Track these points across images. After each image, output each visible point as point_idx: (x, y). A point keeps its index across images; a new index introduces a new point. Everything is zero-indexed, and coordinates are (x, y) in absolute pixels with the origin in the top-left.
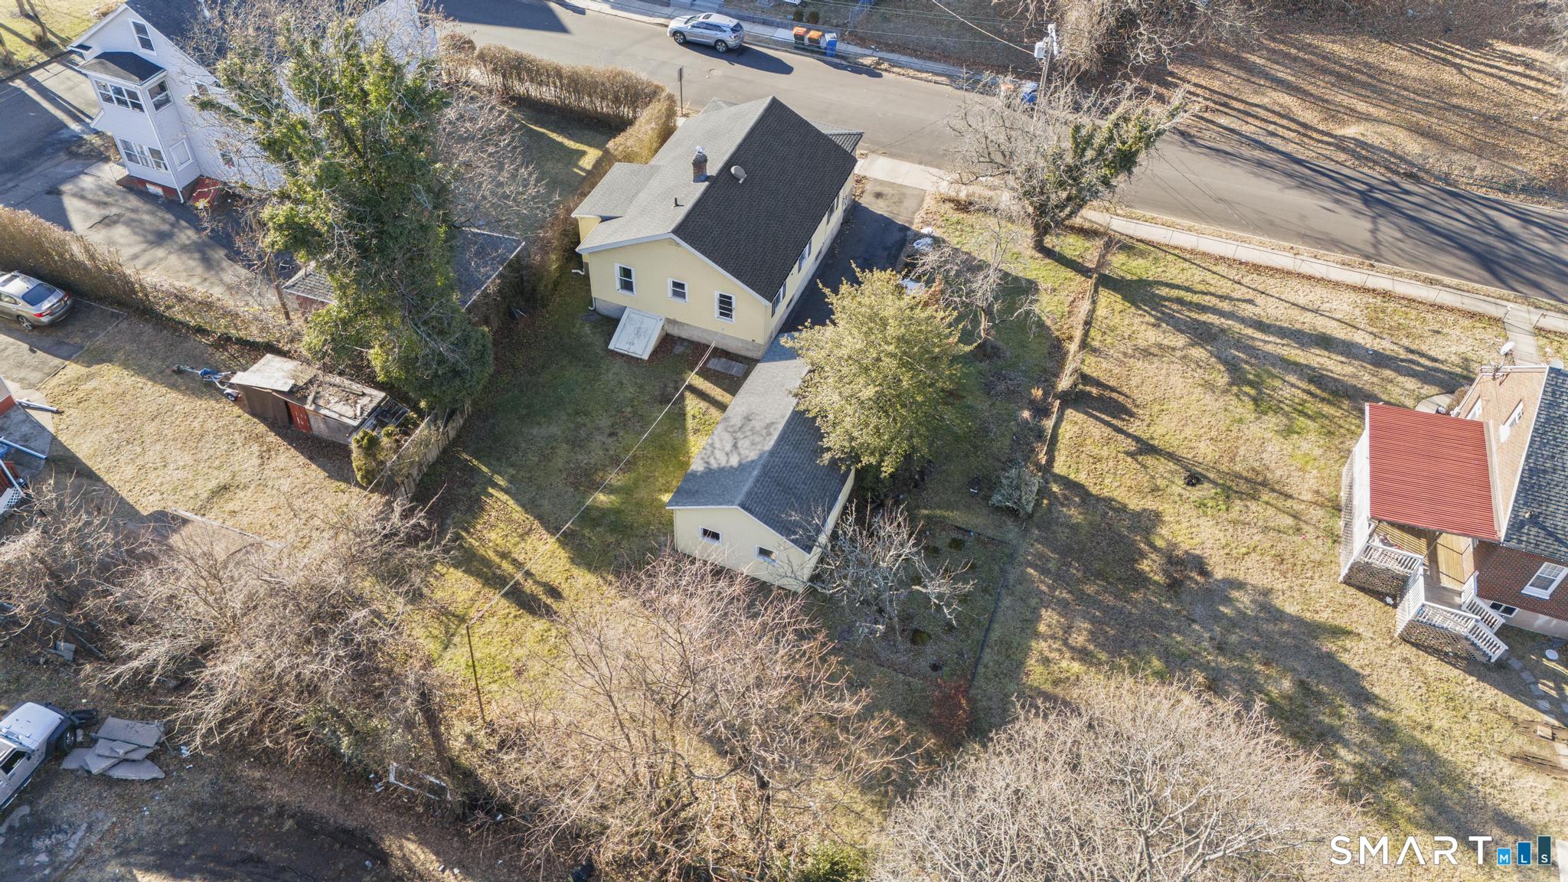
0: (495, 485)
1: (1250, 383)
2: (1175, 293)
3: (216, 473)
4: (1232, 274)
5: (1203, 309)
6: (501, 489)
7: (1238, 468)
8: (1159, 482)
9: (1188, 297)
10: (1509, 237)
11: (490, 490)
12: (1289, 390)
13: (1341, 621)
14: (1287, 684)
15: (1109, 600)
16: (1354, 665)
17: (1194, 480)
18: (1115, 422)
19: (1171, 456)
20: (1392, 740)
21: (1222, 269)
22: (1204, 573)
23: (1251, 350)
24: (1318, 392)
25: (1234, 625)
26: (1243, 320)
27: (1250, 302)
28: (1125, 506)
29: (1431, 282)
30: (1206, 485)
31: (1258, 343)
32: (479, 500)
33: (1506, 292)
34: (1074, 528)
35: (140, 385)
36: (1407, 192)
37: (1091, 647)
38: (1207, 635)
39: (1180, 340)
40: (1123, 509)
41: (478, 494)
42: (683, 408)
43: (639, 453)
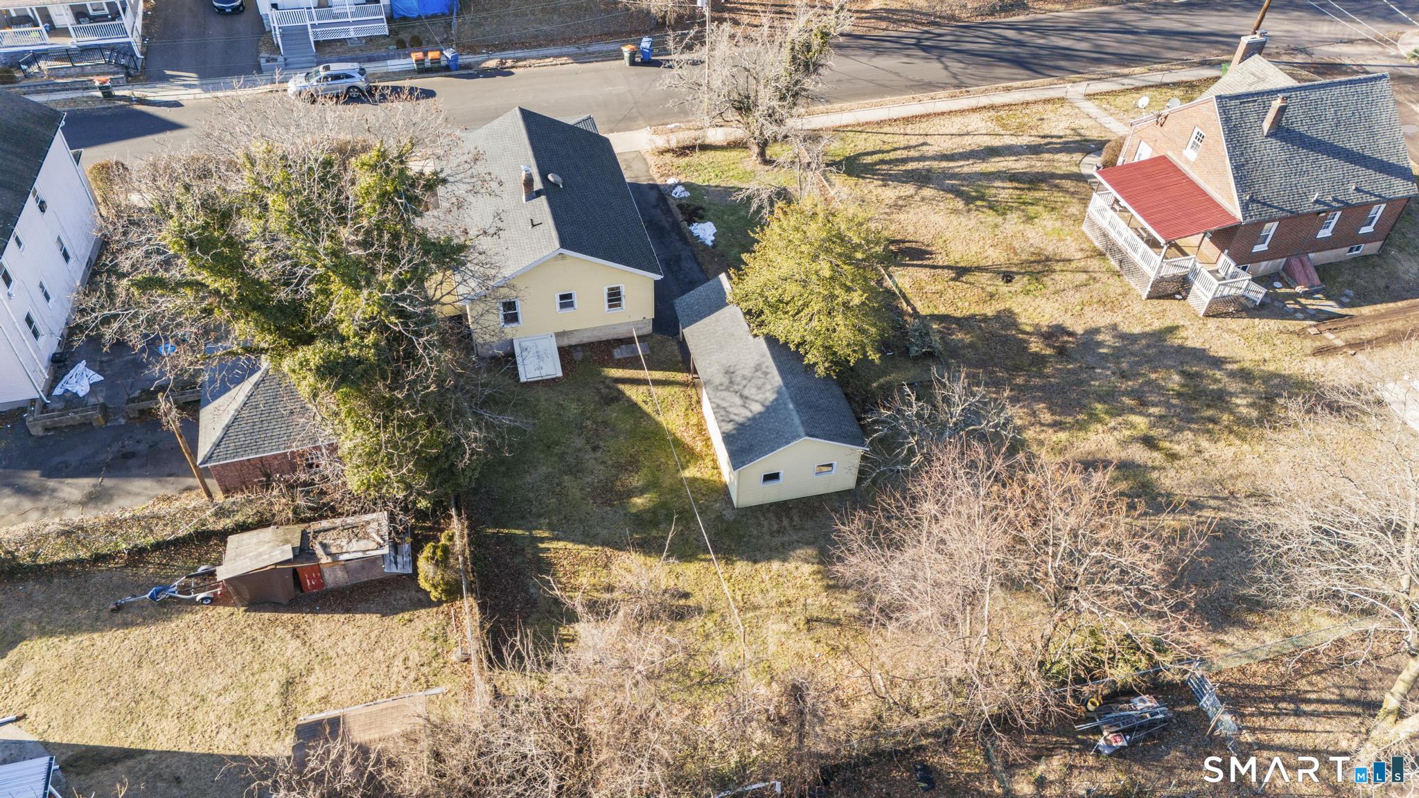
1: (977, 198)
2: (876, 157)
3: (265, 676)
4: (895, 129)
5: (904, 161)
6: (550, 539)
7: (1024, 257)
8: (989, 289)
9: (887, 157)
10: (1020, 44)
11: (541, 546)
12: (1004, 192)
13: (1168, 323)
14: (1176, 378)
15: (1036, 381)
16: (1198, 345)
17: (1008, 277)
18: (925, 262)
19: (980, 269)
20: (1254, 378)
21: (886, 129)
22: (1071, 334)
23: (954, 176)
24: (1021, 186)
25: (1118, 358)
26: (933, 158)
27: (924, 144)
28: (985, 315)
29: (1008, 89)
30: (1017, 277)
31: (957, 170)
32: (540, 558)
33: (1050, 79)
34: (971, 345)
35: (87, 643)
36: (940, 35)
37: (1058, 418)
38: (1109, 373)
39: (909, 189)
40: (985, 319)
41: (535, 554)
42: (629, 400)
43: (632, 451)
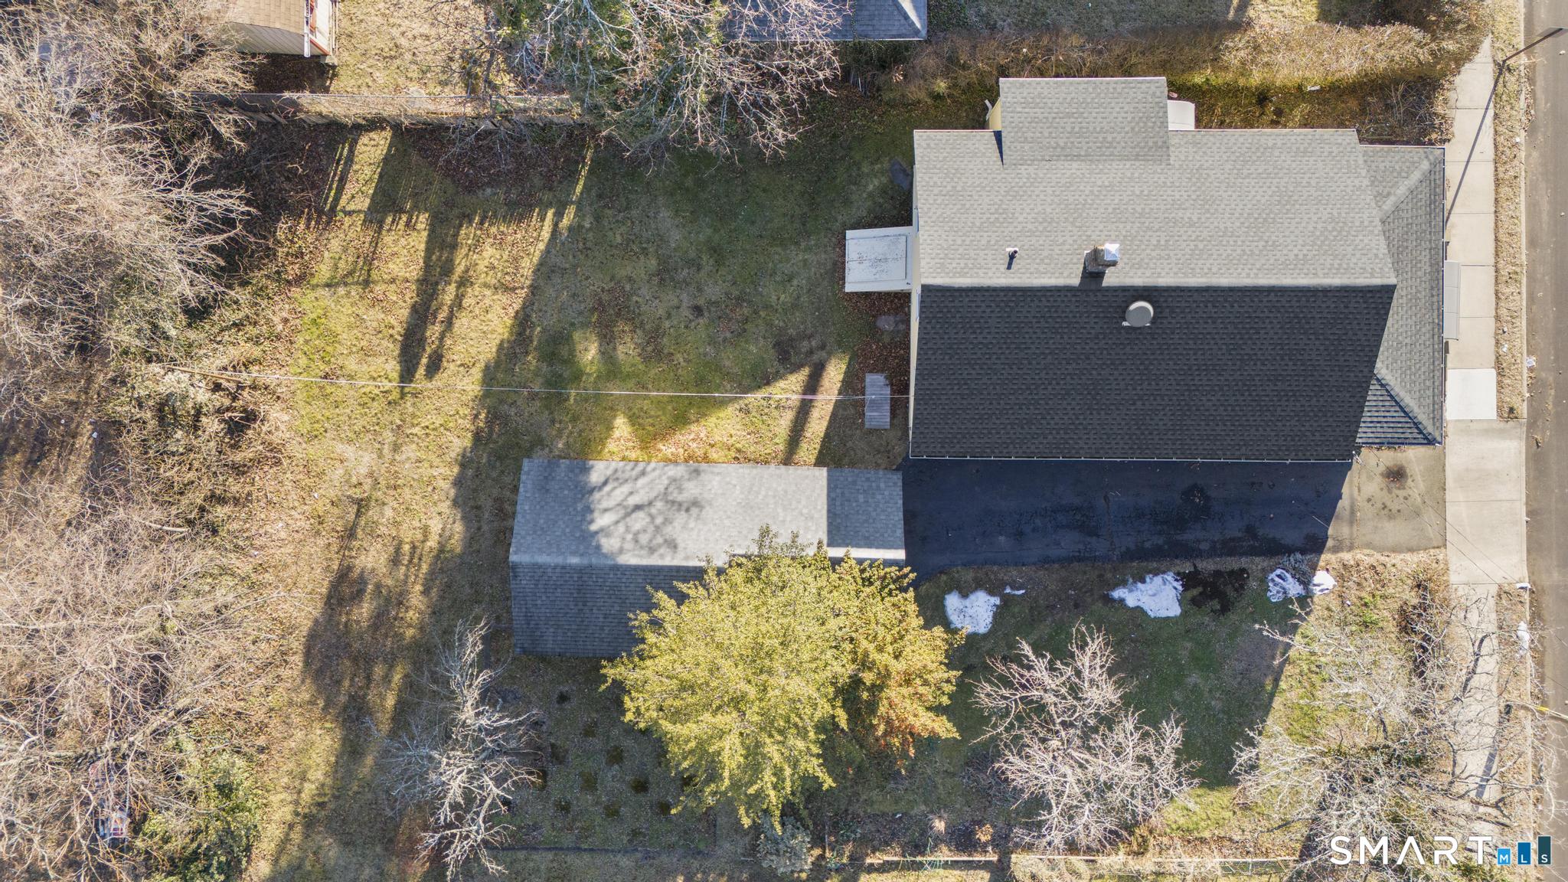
0: (559, 215)
6: (556, 225)
11: (550, 214)
32: (530, 208)
41: (539, 202)
42: (778, 376)
43: (679, 358)
